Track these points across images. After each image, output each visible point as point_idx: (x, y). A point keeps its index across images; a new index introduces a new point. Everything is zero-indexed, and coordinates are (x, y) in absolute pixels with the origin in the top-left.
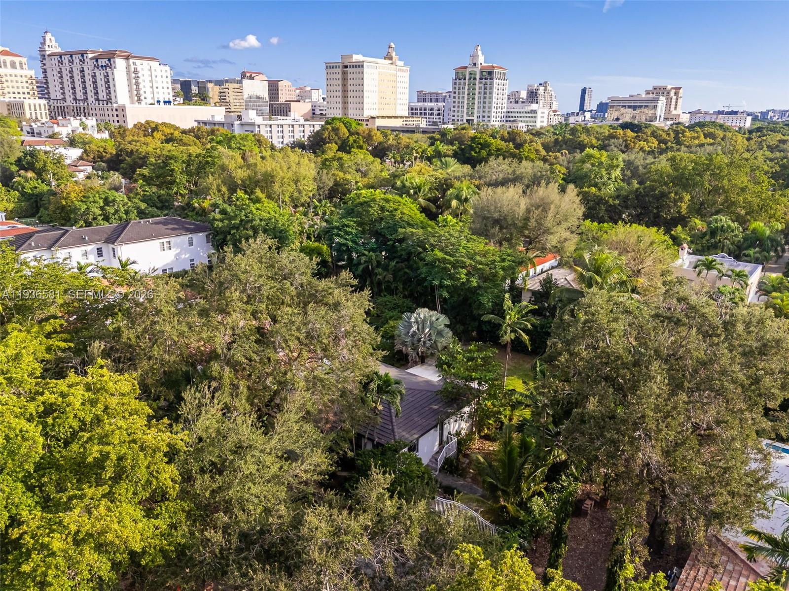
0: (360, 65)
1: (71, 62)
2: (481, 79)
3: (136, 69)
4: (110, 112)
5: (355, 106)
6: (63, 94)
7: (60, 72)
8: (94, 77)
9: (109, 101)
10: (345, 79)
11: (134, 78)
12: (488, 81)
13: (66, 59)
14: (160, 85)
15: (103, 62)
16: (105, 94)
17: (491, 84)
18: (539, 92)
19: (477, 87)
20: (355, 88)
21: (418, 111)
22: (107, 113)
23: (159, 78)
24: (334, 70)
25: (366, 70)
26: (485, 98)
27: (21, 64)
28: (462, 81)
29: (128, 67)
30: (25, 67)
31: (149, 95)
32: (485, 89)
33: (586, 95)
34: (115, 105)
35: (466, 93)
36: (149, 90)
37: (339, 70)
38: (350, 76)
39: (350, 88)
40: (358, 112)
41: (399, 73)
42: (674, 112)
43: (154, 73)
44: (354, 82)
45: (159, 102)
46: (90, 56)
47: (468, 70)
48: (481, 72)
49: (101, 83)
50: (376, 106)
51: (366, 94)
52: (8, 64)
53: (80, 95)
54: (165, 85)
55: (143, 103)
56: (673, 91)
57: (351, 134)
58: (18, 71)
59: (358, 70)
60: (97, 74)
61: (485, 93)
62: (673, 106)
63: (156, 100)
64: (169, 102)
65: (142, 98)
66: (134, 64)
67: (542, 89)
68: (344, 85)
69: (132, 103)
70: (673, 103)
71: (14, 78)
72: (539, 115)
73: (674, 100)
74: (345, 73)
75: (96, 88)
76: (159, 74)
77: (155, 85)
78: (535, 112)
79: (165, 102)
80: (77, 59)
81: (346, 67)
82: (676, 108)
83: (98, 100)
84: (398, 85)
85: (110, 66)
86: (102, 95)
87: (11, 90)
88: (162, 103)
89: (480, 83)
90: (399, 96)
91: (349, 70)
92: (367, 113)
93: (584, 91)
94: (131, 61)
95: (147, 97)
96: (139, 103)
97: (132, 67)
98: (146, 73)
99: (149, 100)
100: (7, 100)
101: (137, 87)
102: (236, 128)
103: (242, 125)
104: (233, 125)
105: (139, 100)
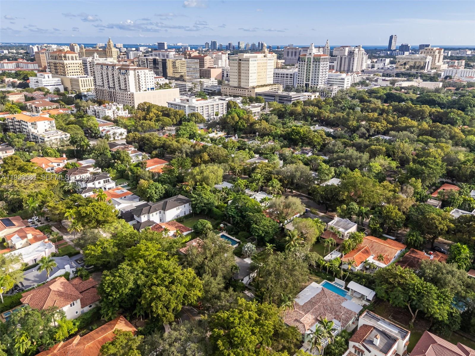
0: (247, 60)
1: (107, 69)
2: (314, 62)
4: (126, 96)
5: (244, 81)
6: (103, 83)
7: (102, 73)
8: (119, 78)
9: (126, 90)
10: (239, 66)
11: (138, 79)
12: (318, 63)
13: (105, 68)
14: (149, 81)
15: (123, 71)
16: (124, 86)
17: (319, 64)
18: (355, 52)
19: (311, 66)
20: (244, 71)
21: (280, 75)
22: (125, 96)
23: (149, 78)
24: (234, 62)
25: (250, 62)
26: (315, 72)
27: (76, 57)
28: (303, 62)
29: (135, 74)
30: (78, 58)
31: (144, 86)
32: (316, 67)
33: (393, 40)
34: (129, 93)
35: (306, 69)
36: (144, 84)
37: (237, 62)
38: (242, 65)
39: (242, 71)
40: (246, 84)
41: (269, 61)
42: (437, 64)
43: (146, 76)
44: (244, 68)
45: (148, 89)
46: (117, 67)
47: (307, 57)
48: (314, 58)
49: (122, 82)
50: (256, 80)
51: (250, 75)
52: (70, 58)
53: (111, 85)
54: (151, 81)
56: (437, 51)
57: (240, 119)
58: (75, 61)
59: (246, 62)
60: (120, 77)
61: (316, 70)
62: (437, 60)
64: (153, 88)
66: (138, 72)
67: (357, 50)
68: (239, 69)
69: (137, 91)
70: (437, 58)
71: (73, 65)
72: (346, 81)
73: (437, 57)
74: (239, 63)
75: (119, 83)
76: (148, 75)
77: (147, 81)
78: (343, 79)
79: (151, 89)
80: (110, 68)
81: (240, 60)
82: (439, 61)
83: (120, 89)
84: (268, 67)
85: (126, 73)
86: (123, 87)
87: (71, 71)
89: (313, 64)
90: (268, 73)
91: (242, 62)
92: (251, 85)
93: (391, 38)
94: (136, 71)
95: (143, 87)
96: (140, 91)
97: (137, 74)
98: (143, 76)
99: (144, 89)
100: (70, 77)
101: (139, 83)
102: (187, 108)
103: (189, 106)
104: (185, 107)
105: (140, 89)
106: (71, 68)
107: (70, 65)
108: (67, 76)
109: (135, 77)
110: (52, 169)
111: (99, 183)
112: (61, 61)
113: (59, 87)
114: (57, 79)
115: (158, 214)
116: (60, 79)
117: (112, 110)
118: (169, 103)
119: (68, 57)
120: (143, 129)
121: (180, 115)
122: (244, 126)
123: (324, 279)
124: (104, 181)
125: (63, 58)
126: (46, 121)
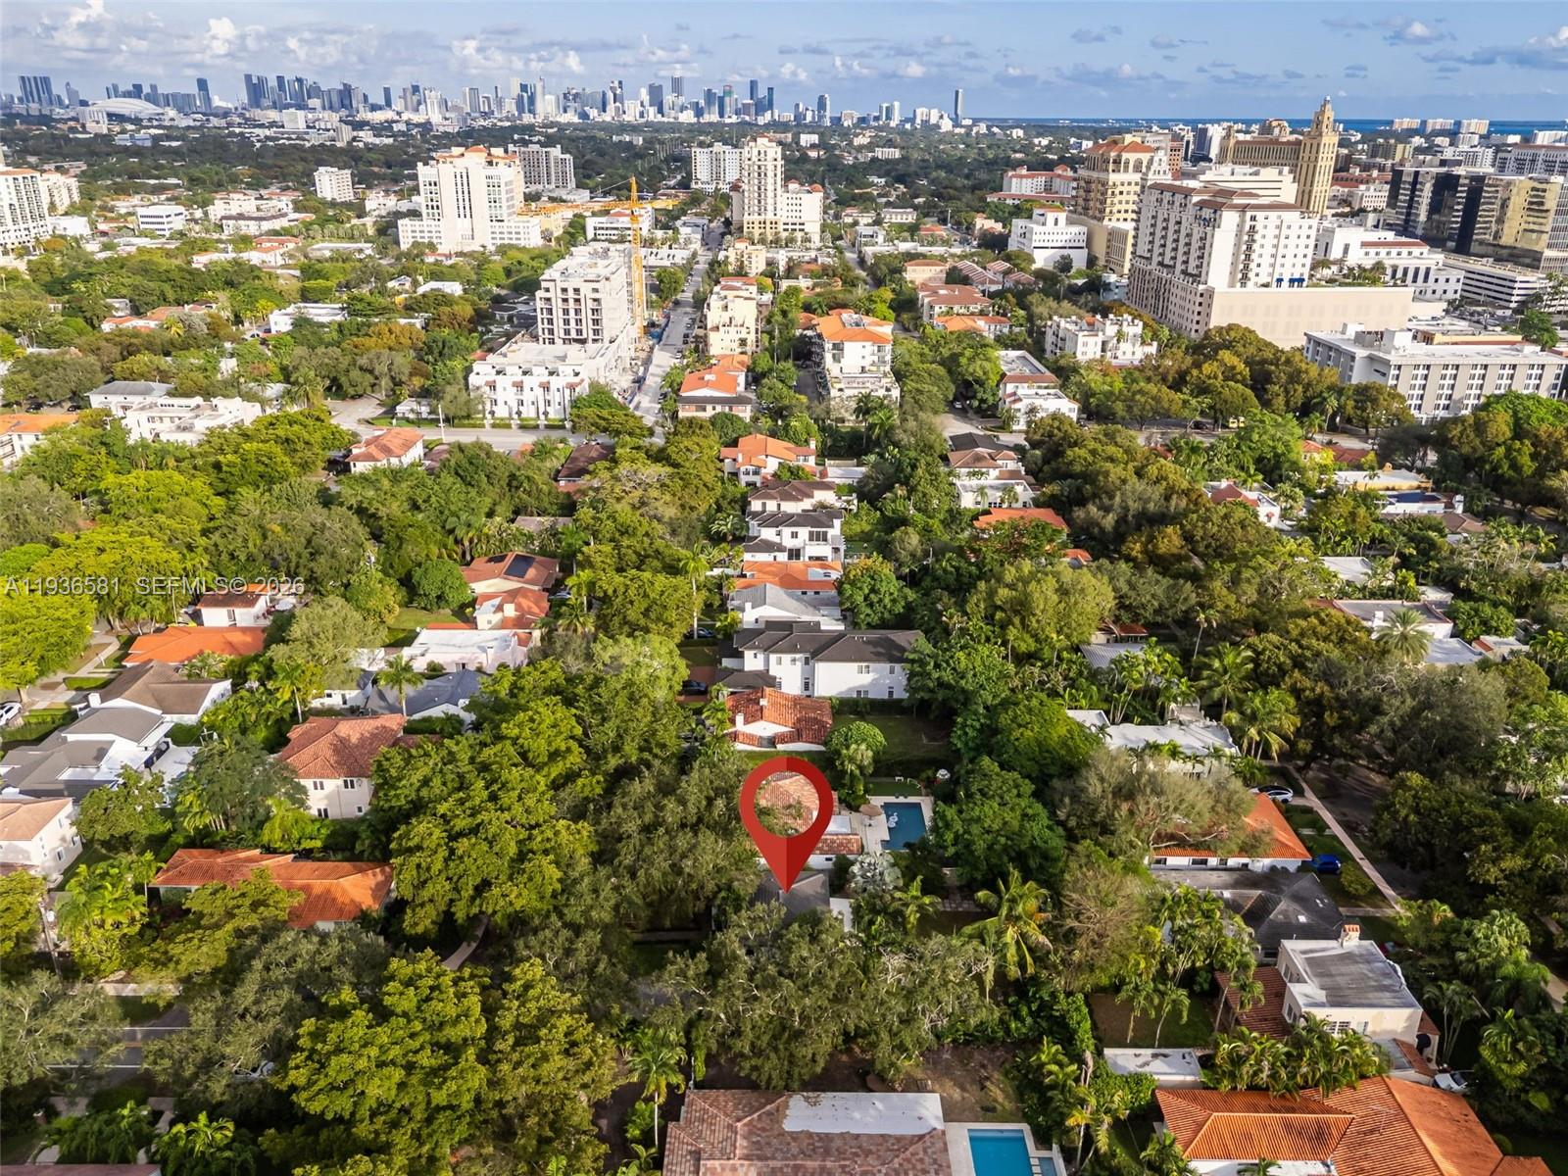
1: (1171, 204)
3: (1252, 228)
8: (1190, 235)
9: (1196, 278)
11: (1247, 241)
13: (1167, 198)
14: (1291, 252)
15: (1207, 213)
16: (1195, 264)
22: (1188, 297)
23: (1293, 241)
29: (1241, 226)
31: (1265, 270)
34: (1201, 288)
36: (1266, 261)
43: (1285, 233)
45: (1280, 281)
46: (1195, 199)
49: (1195, 247)
52: (1132, 165)
54: (1301, 251)
55: (1250, 284)
60: (1196, 232)
63: (1276, 276)
64: (1301, 281)
65: (1251, 275)
66: (1253, 218)
69: (1232, 285)
71: (1133, 189)
75: (1187, 252)
76: (1294, 233)
77: (1282, 252)
79: (1292, 281)
80: (1178, 201)
83: (1181, 271)
85: (1212, 223)
86: (1192, 265)
88: (1285, 284)
94: (1249, 214)
95: (1261, 271)
96: (1243, 285)
97: (1248, 223)
98: (1272, 231)
99: (1264, 279)
100: (1114, 224)
101: (1248, 257)
102: (1357, 365)
103: (1371, 358)
104: (1353, 358)
105: (1245, 278)
106: (1124, 198)
107: (1125, 189)
108: (1106, 222)
109: (1238, 235)
110: (756, 473)
111: (795, 535)
112: (1102, 175)
113: (1073, 253)
114: (1075, 229)
115: (799, 664)
116: (1084, 229)
117: (1101, 338)
118: (1310, 338)
119: (1127, 163)
120: (1129, 409)
121: (1308, 386)
122: (1515, 466)
123: (1026, 1118)
124: (811, 534)
125: (1111, 167)
126: (868, 344)
